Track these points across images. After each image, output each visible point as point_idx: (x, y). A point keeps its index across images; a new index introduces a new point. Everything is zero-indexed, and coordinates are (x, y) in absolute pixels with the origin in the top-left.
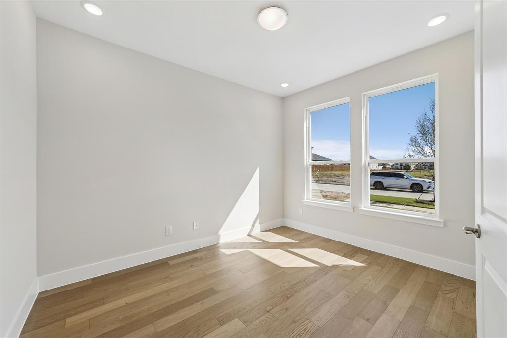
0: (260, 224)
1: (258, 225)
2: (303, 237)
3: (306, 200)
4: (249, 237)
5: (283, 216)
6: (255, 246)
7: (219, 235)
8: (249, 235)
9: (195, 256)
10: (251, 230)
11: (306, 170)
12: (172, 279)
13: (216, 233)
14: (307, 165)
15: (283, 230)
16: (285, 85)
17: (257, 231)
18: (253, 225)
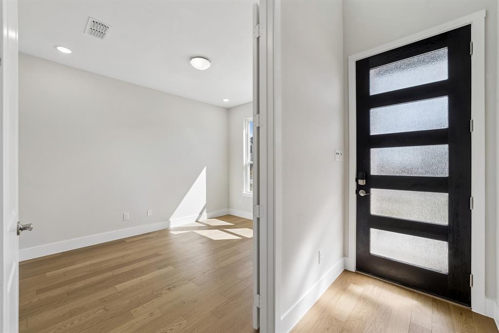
0: (207, 212)
1: (205, 214)
2: (239, 221)
3: (244, 192)
4: (196, 223)
5: (229, 206)
6: (200, 228)
7: (170, 221)
8: (197, 221)
9: (148, 236)
10: (199, 217)
11: (244, 168)
12: (127, 250)
13: (167, 220)
14: (245, 165)
15: (227, 217)
16: (226, 100)
17: (204, 218)
18: (201, 214)
